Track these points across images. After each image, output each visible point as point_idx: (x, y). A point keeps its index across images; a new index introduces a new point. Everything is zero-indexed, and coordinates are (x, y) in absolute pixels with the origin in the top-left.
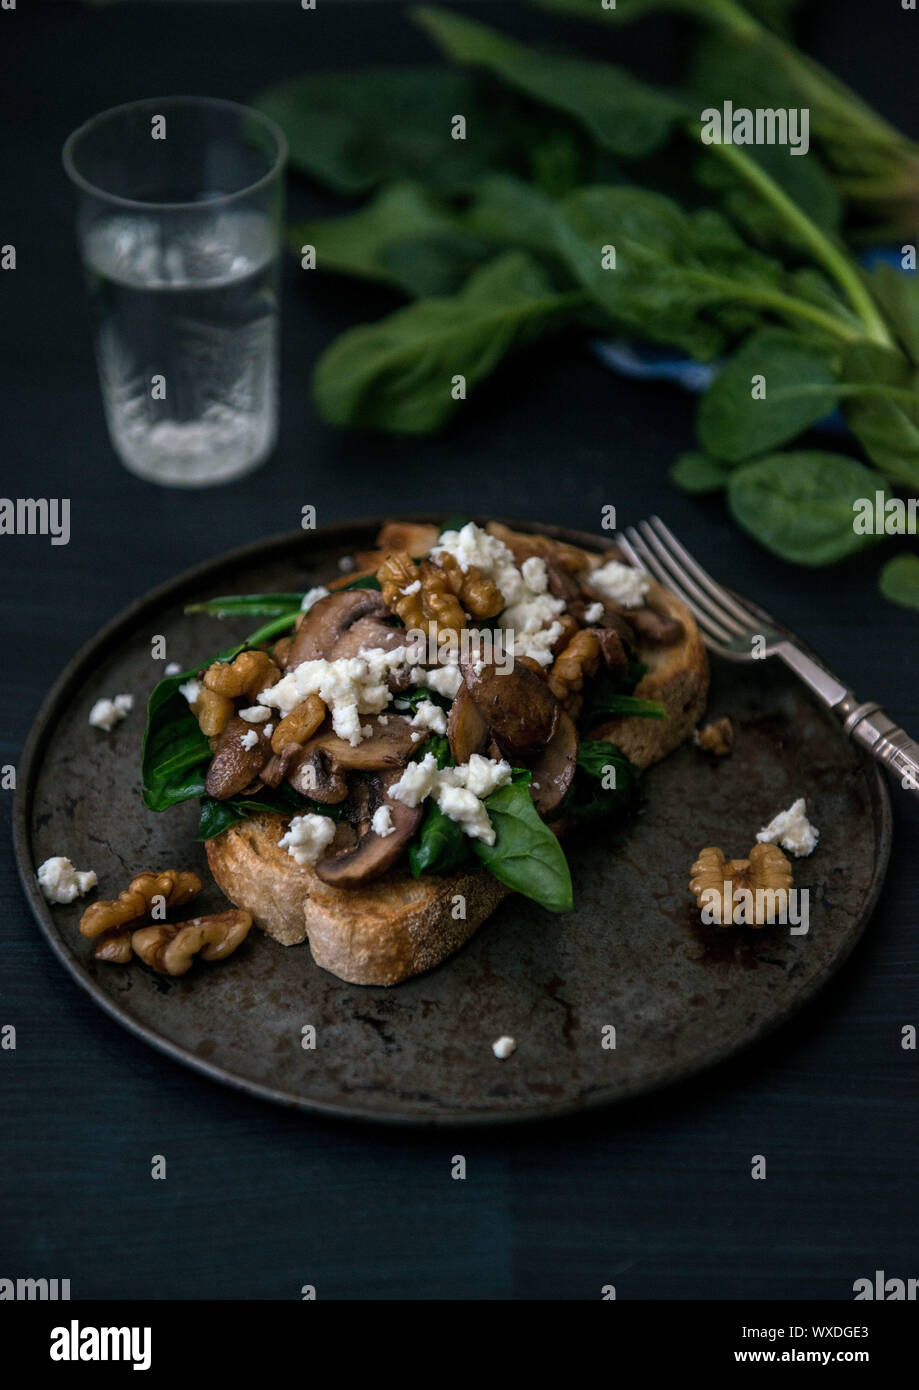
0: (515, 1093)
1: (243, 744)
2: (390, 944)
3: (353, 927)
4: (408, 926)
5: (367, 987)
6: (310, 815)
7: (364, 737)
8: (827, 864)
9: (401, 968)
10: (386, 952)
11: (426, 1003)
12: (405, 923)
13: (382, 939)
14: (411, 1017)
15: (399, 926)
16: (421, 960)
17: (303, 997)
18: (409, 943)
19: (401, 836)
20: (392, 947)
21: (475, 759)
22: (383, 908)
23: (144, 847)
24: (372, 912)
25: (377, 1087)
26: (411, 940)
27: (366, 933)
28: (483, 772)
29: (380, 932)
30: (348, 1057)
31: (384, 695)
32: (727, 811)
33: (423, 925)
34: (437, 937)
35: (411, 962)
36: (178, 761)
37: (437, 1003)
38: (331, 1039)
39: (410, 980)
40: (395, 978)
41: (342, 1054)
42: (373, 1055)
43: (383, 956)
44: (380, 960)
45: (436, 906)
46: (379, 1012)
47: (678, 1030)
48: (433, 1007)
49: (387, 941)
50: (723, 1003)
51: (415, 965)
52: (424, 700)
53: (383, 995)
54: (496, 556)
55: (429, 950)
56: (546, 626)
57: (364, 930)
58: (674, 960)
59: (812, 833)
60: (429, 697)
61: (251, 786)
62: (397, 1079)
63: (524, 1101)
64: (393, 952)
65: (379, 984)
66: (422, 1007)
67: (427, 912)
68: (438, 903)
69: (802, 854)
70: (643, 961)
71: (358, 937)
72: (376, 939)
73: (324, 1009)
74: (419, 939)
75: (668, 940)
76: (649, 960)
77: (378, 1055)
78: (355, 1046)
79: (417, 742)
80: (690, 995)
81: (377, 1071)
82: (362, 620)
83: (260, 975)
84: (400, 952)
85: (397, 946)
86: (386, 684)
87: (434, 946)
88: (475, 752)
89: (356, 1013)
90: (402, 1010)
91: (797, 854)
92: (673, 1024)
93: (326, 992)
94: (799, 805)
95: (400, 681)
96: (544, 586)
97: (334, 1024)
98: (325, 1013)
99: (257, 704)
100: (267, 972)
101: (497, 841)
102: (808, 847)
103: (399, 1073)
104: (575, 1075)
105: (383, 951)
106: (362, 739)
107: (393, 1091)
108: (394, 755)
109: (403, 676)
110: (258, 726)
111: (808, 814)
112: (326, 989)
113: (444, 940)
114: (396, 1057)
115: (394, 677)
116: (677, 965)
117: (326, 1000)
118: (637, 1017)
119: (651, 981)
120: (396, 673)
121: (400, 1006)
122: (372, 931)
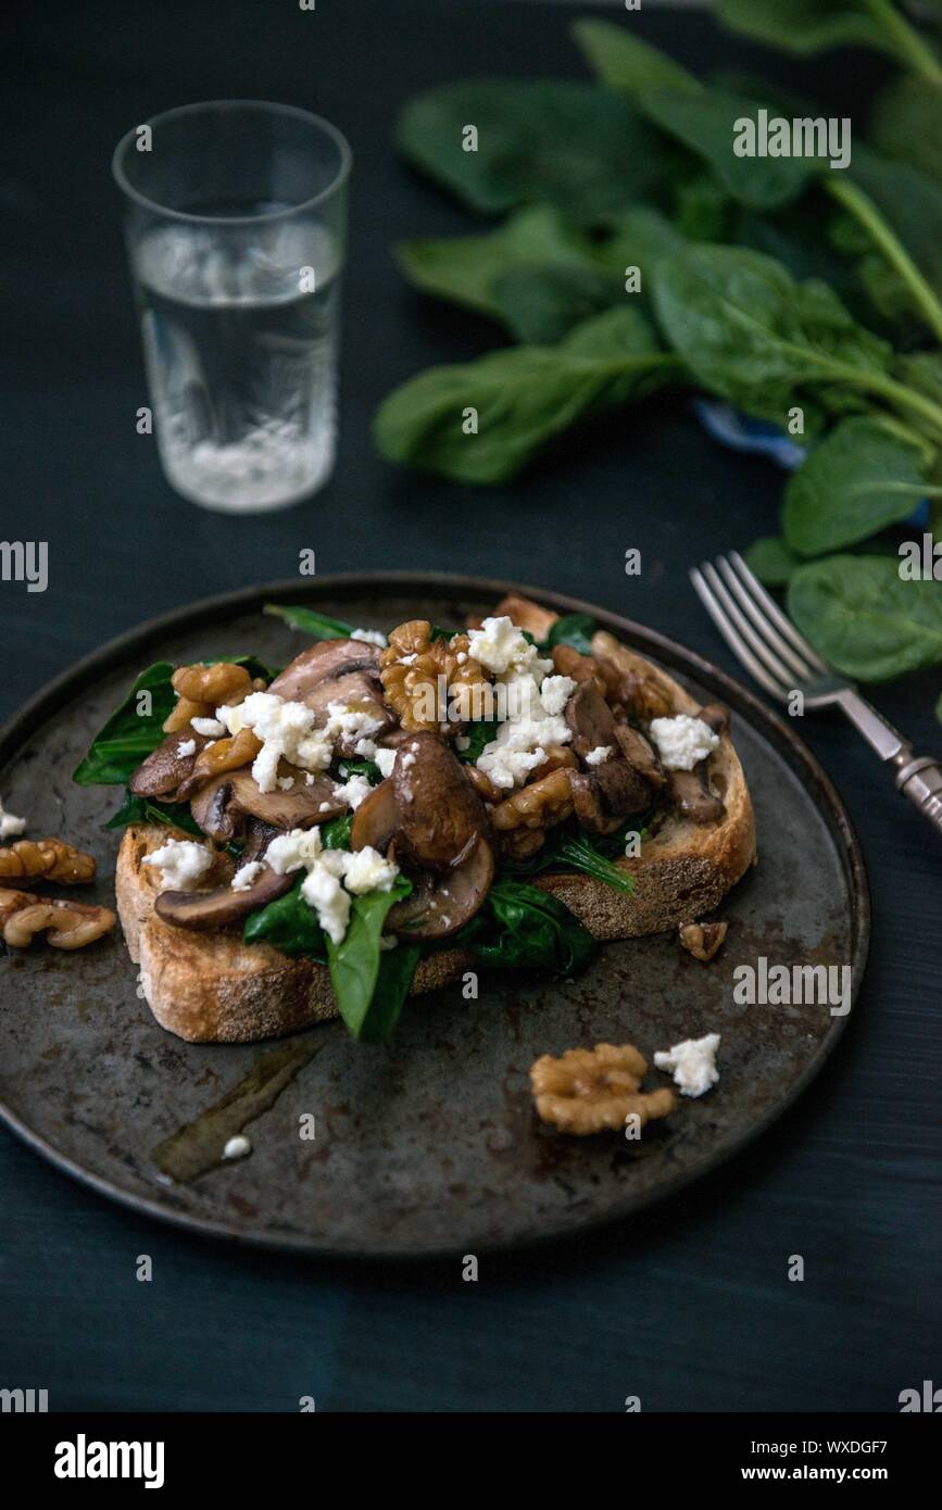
0: (212, 1196)
1: (179, 750)
2: (195, 999)
3: (164, 968)
4: (218, 989)
5: (170, 1034)
6: (187, 842)
7: (278, 788)
8: (707, 1114)
9: (202, 1027)
10: (189, 1007)
11: (210, 1073)
12: (215, 985)
13: (187, 990)
14: (185, 1079)
15: (208, 986)
16: (225, 1030)
17: (109, 1016)
18: (215, 1006)
19: (250, 899)
20: (196, 1003)
21: (368, 850)
22: (204, 960)
23: (92, 817)
24: (192, 961)
25: (98, 1130)
26: (218, 1005)
27: (174, 978)
28: (368, 868)
29: (187, 983)
30: (98, 1090)
31: (320, 752)
32: (654, 1017)
33: (235, 995)
34: (250, 1014)
35: (215, 1027)
36: (130, 744)
37: (217, 1078)
38: (98, 1067)
39: (208, 1044)
40: (194, 1036)
41: (96, 1085)
42: (120, 1099)
43: (185, 1008)
44: (181, 1012)
45: (256, 981)
46: (160, 1062)
47: (414, 1209)
48: (212, 1079)
49: (192, 995)
50: (479, 1204)
51: (219, 1031)
52: (360, 774)
53: (178, 1048)
54: (515, 660)
55: (238, 1022)
56: (532, 749)
57: (173, 974)
58: (472, 1139)
59: (709, 1076)
60: (366, 774)
61: (168, 794)
62: (121, 1131)
63: (214, 1208)
64: (196, 1009)
65: (179, 1035)
66: (202, 1074)
67: (244, 983)
68: (260, 980)
69: (689, 1092)
70: (441, 1127)
71: (165, 979)
72: (181, 989)
73: (117, 1036)
74: (227, 1007)
75: (484, 1117)
76: (448, 1126)
77: (126, 1102)
78: (114, 1083)
79: (323, 813)
80: (454, 1180)
81: (111, 1116)
82: (356, 673)
83: (90, 979)
84: (202, 1012)
85: (201, 1004)
86: (333, 744)
87: (245, 1021)
88: (370, 845)
89: (141, 1053)
90: (183, 1069)
91: (683, 1091)
92: (414, 1200)
93: (131, 1021)
94: (712, 1040)
95: (346, 747)
96: (557, 709)
97: (113, 1054)
98: (114, 1040)
99: (213, 716)
100: (98, 979)
101: (344, 941)
102: (697, 1088)
103: (127, 1127)
104: (280, 1206)
105: (186, 1004)
106: (274, 788)
107: (108, 1141)
108: (289, 816)
109: (351, 743)
110: (201, 740)
111: (717, 1054)
112: (134, 1018)
113: (260, 1020)
114: (138, 1110)
115: (342, 741)
116: (471, 1146)
117: (126, 1028)
118: (387, 1178)
119: (431, 1149)
120: (346, 737)
121: (184, 1065)
122: (180, 978)
